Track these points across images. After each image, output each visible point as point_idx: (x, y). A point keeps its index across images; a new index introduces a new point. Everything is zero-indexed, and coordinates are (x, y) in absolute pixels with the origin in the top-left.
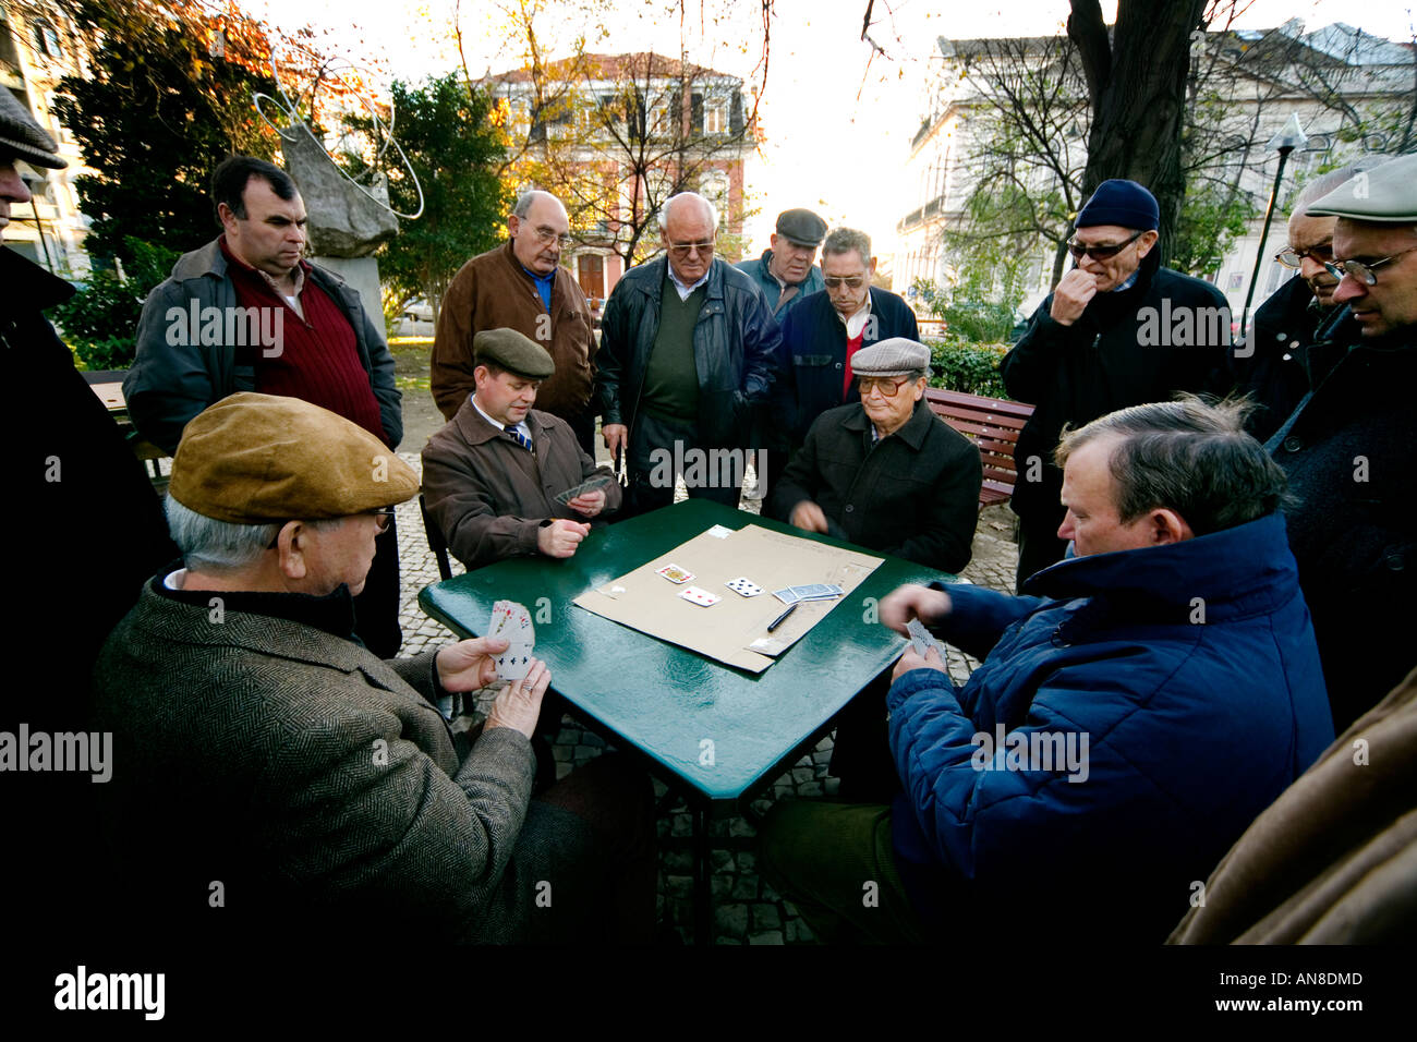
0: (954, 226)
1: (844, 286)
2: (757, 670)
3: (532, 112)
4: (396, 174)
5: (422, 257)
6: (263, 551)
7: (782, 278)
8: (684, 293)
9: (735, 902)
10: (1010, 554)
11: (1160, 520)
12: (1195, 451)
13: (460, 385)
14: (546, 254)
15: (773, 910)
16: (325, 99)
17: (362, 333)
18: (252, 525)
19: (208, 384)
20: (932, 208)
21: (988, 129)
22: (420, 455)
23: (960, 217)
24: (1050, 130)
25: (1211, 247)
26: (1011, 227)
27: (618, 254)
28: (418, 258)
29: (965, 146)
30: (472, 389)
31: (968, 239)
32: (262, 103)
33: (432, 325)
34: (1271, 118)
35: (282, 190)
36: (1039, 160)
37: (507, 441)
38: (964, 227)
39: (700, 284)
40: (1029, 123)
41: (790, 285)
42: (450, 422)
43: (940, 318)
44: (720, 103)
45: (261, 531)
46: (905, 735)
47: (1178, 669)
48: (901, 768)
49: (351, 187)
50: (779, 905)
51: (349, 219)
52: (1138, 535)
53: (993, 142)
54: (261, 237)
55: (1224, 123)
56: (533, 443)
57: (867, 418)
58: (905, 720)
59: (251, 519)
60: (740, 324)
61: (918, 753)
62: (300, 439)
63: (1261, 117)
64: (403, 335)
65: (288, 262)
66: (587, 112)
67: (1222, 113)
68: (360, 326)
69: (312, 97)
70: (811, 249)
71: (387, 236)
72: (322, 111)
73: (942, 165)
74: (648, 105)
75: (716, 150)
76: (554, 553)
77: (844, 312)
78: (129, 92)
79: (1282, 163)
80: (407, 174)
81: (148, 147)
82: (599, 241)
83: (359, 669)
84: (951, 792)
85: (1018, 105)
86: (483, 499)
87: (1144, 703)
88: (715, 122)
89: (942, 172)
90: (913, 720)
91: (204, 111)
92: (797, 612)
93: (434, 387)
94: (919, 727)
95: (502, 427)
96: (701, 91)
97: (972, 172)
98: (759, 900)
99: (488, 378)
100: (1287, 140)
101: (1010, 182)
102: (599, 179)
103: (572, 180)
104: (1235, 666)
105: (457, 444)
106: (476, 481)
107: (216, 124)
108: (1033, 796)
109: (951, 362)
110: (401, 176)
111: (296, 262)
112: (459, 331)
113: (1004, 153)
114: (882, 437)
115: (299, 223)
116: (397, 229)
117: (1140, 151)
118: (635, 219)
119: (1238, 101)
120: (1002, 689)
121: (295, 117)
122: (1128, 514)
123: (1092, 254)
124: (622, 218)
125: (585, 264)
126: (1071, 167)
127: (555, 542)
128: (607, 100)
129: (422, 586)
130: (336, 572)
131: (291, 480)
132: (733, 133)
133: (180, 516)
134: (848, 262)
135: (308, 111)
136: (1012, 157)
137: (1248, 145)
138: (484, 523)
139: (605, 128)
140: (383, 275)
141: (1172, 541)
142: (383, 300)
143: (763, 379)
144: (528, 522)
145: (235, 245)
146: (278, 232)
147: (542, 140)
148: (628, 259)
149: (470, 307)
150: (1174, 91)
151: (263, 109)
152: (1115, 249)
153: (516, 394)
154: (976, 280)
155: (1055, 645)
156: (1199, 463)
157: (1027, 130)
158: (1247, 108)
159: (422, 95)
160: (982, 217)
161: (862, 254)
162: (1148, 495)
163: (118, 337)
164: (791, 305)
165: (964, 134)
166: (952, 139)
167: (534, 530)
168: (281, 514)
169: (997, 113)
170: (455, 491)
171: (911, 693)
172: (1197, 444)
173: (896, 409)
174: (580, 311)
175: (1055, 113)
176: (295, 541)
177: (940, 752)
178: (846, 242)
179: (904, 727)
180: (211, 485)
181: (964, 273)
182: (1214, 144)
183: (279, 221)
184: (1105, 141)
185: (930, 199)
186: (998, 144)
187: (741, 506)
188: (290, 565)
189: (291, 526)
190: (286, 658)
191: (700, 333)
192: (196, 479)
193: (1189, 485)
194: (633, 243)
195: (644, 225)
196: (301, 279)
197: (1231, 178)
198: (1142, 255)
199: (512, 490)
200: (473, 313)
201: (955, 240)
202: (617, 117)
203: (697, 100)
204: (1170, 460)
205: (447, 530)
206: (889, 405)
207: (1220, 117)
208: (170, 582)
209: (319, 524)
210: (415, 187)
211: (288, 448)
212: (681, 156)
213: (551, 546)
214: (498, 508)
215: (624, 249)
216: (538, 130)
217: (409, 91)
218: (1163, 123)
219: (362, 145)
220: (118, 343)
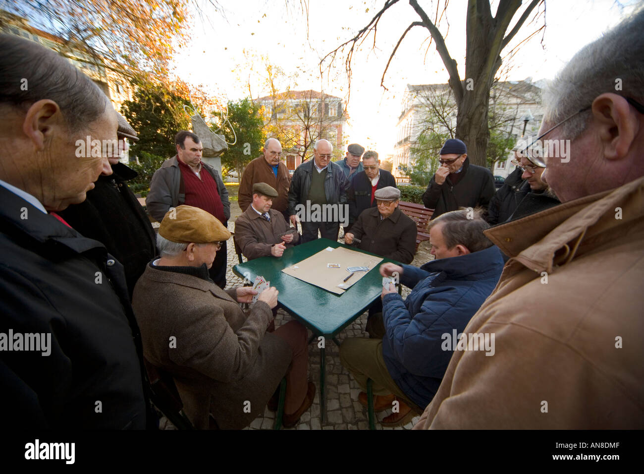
0: (413, 146)
1: (370, 169)
2: (340, 294)
3: (272, 110)
4: (228, 130)
5: (235, 156)
6: (182, 251)
7: (350, 165)
8: (319, 171)
9: (333, 374)
10: (430, 258)
11: (459, 248)
12: (467, 226)
13: (247, 201)
14: (275, 159)
15: (346, 377)
16: (206, 106)
17: (218, 184)
18: (180, 243)
19: (170, 199)
20: (406, 140)
21: (425, 114)
22: (234, 223)
23: (415, 143)
24: (445, 114)
25: (503, 153)
26: (433, 146)
27: (300, 155)
28: (234, 157)
29: (417, 120)
30: (252, 201)
31: (418, 151)
32: (186, 108)
33: (237, 179)
34: (522, 110)
35: (196, 140)
36: (442, 124)
37: (263, 219)
38: (417, 146)
39: (325, 168)
40: (438, 113)
41: (353, 168)
42: (244, 213)
43: (408, 177)
44: (334, 106)
45: (183, 245)
46: (387, 315)
47: (464, 295)
48: (385, 326)
49: (213, 135)
50: (349, 376)
51: (212, 145)
52: (453, 253)
53: (426, 118)
54: (189, 155)
55: (505, 112)
56: (271, 219)
57: (379, 213)
58: (387, 310)
59: (181, 241)
60: (338, 180)
61: (390, 321)
62: (197, 219)
63: (519, 110)
64: (228, 182)
65: (196, 162)
66: (290, 109)
67: (505, 108)
68: (218, 182)
69: (202, 106)
70: (359, 156)
71: (224, 150)
72: (204, 110)
73: (409, 126)
74: (311, 107)
75: (333, 121)
76: (276, 255)
77: (371, 178)
78: (144, 105)
79: (525, 125)
80: (231, 130)
81: (149, 122)
82: (294, 151)
83: (209, 290)
84: (399, 333)
85: (434, 106)
86: (254, 237)
87: (453, 306)
88: (333, 113)
89: (409, 129)
90: (390, 310)
91: (167, 110)
92: (354, 275)
93: (239, 201)
94: (391, 312)
95: (261, 214)
96: (327, 102)
97: (419, 128)
98: (341, 374)
99: (257, 198)
100: (526, 118)
101: (432, 131)
102: (294, 131)
103: (285, 132)
104: (482, 293)
105: (246, 219)
106: (252, 231)
107: (171, 114)
108: (421, 335)
109: (410, 193)
110: (229, 130)
111: (199, 162)
112: (247, 184)
113: (430, 122)
114: (384, 218)
115: (200, 150)
116: (228, 148)
117: (474, 123)
118: (305, 144)
119: (510, 104)
120: (414, 301)
121: (196, 113)
122: (449, 247)
123: (446, 163)
124: (301, 144)
125: (289, 158)
126: (453, 127)
127: (276, 252)
128: (297, 105)
129: (233, 266)
130: (204, 261)
131: (193, 230)
132: (338, 116)
133: (160, 239)
134: (371, 162)
135: (200, 110)
136: (433, 123)
137: (514, 119)
138: (254, 245)
139: (296, 115)
140: (222, 163)
141: (463, 255)
142: (222, 170)
143: (346, 198)
144: (268, 245)
145: (181, 157)
146: (194, 153)
147: (276, 118)
148: (303, 157)
149: (251, 176)
150: (485, 103)
151: (186, 110)
152: (453, 161)
153: (266, 203)
154: (422, 164)
155: (430, 287)
156: (468, 230)
157: (437, 114)
158: (513, 107)
159: (237, 105)
160: (423, 143)
161: (375, 159)
162: (454, 241)
163: (137, 183)
164: (354, 175)
165: (416, 116)
166: (411, 117)
167: (270, 248)
168: (189, 240)
169: (427, 109)
170: (245, 235)
171: (390, 301)
172: (467, 224)
173: (389, 210)
174: (287, 177)
175: (447, 109)
176: (192, 249)
177: (397, 321)
178: (371, 155)
179: (387, 312)
180: (170, 230)
181: (417, 162)
182: (502, 119)
183: (195, 150)
184: (462, 120)
185: (406, 137)
186: (428, 119)
187: (339, 241)
188: (190, 257)
189: (192, 244)
190: (187, 287)
191: (326, 183)
192: (166, 229)
193: (465, 237)
194: (305, 152)
195: (308, 146)
196: (200, 167)
197: (509, 130)
198: (463, 161)
199: (264, 234)
200: (252, 178)
201: (414, 151)
202: (300, 111)
203: (327, 105)
204: (459, 229)
205: (242, 248)
206: (387, 209)
207: (504, 109)
208: (155, 263)
209: (200, 244)
210: (234, 135)
211: (193, 221)
212: (321, 124)
213: (275, 253)
214: (259, 240)
215: (302, 154)
216: (274, 116)
217: (233, 103)
218: (481, 114)
219: (217, 121)
220: (137, 185)
